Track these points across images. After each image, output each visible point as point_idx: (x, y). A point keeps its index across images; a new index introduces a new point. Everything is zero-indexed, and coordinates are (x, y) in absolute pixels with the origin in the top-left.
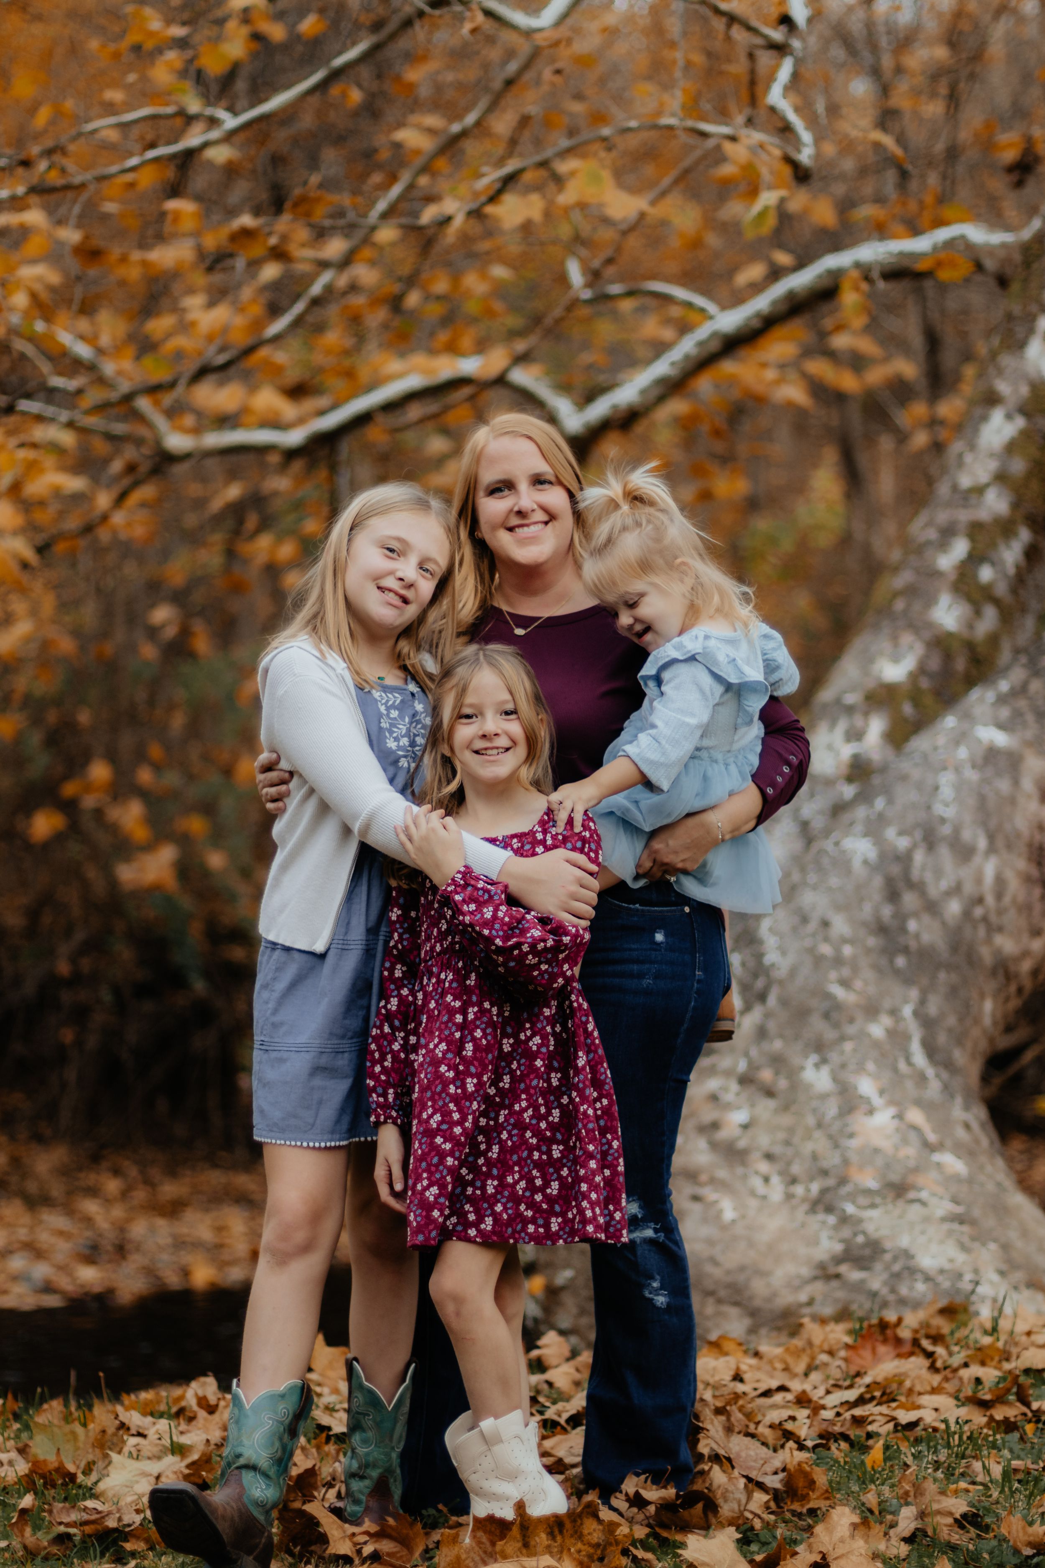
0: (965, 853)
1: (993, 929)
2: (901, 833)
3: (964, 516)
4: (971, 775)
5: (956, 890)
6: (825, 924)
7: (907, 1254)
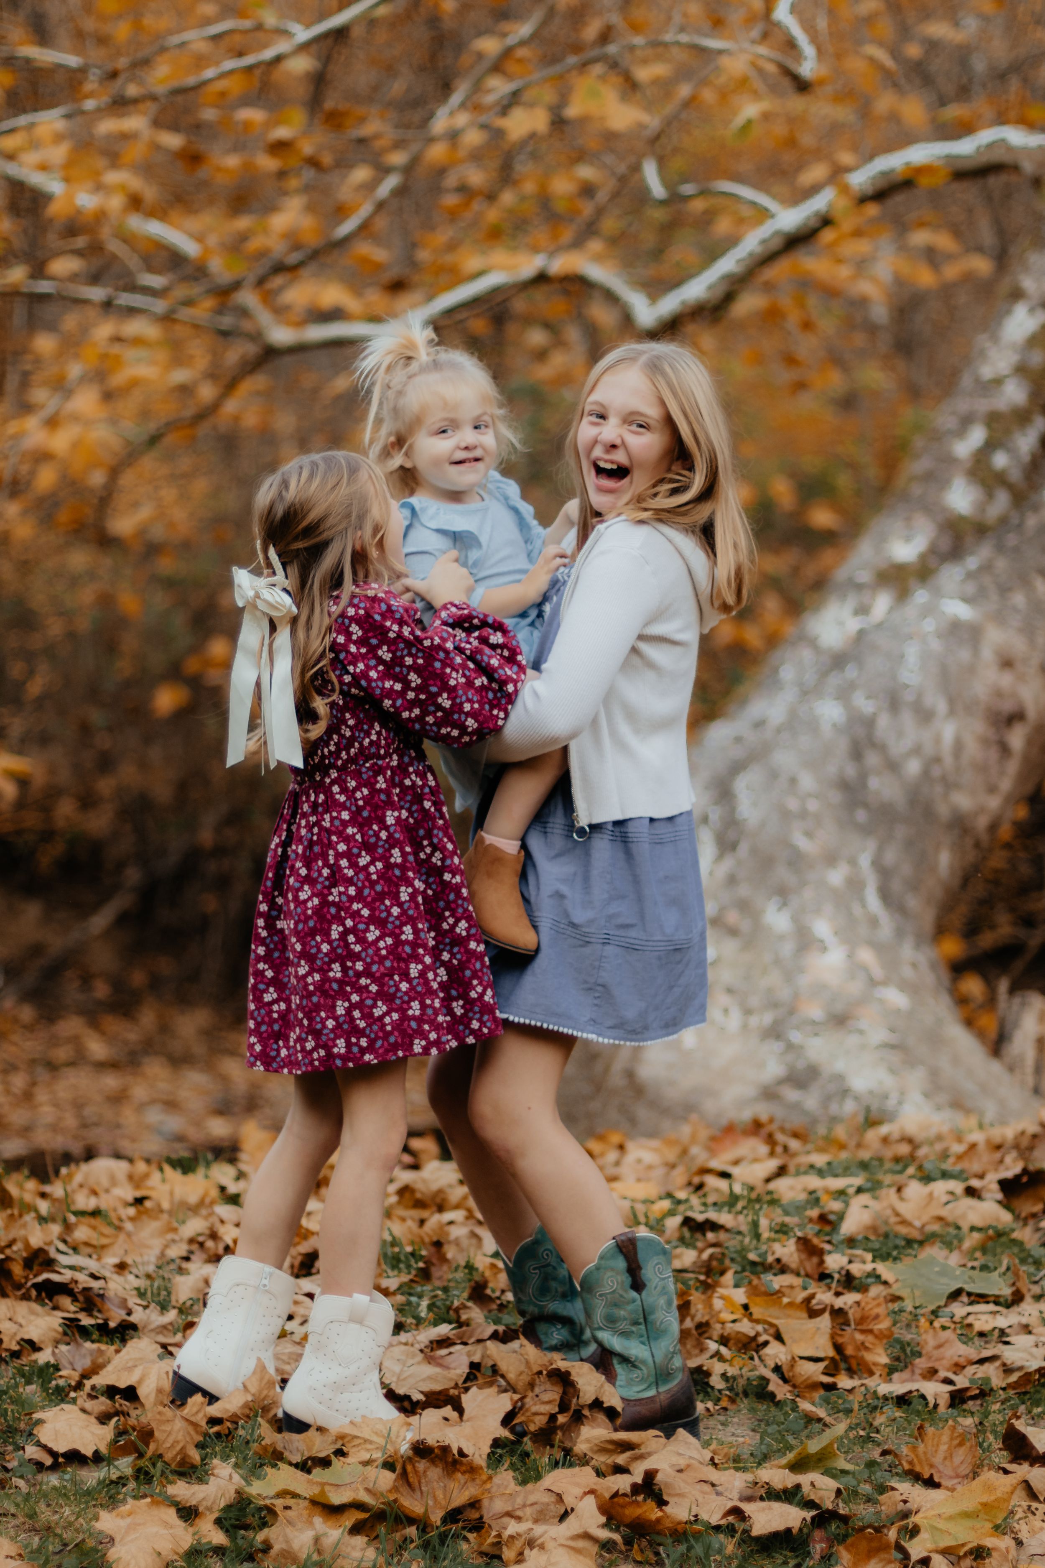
0: (925, 716)
1: (949, 785)
2: (868, 697)
3: (983, 406)
4: (936, 645)
5: (917, 750)
6: (793, 781)
7: (840, 1078)
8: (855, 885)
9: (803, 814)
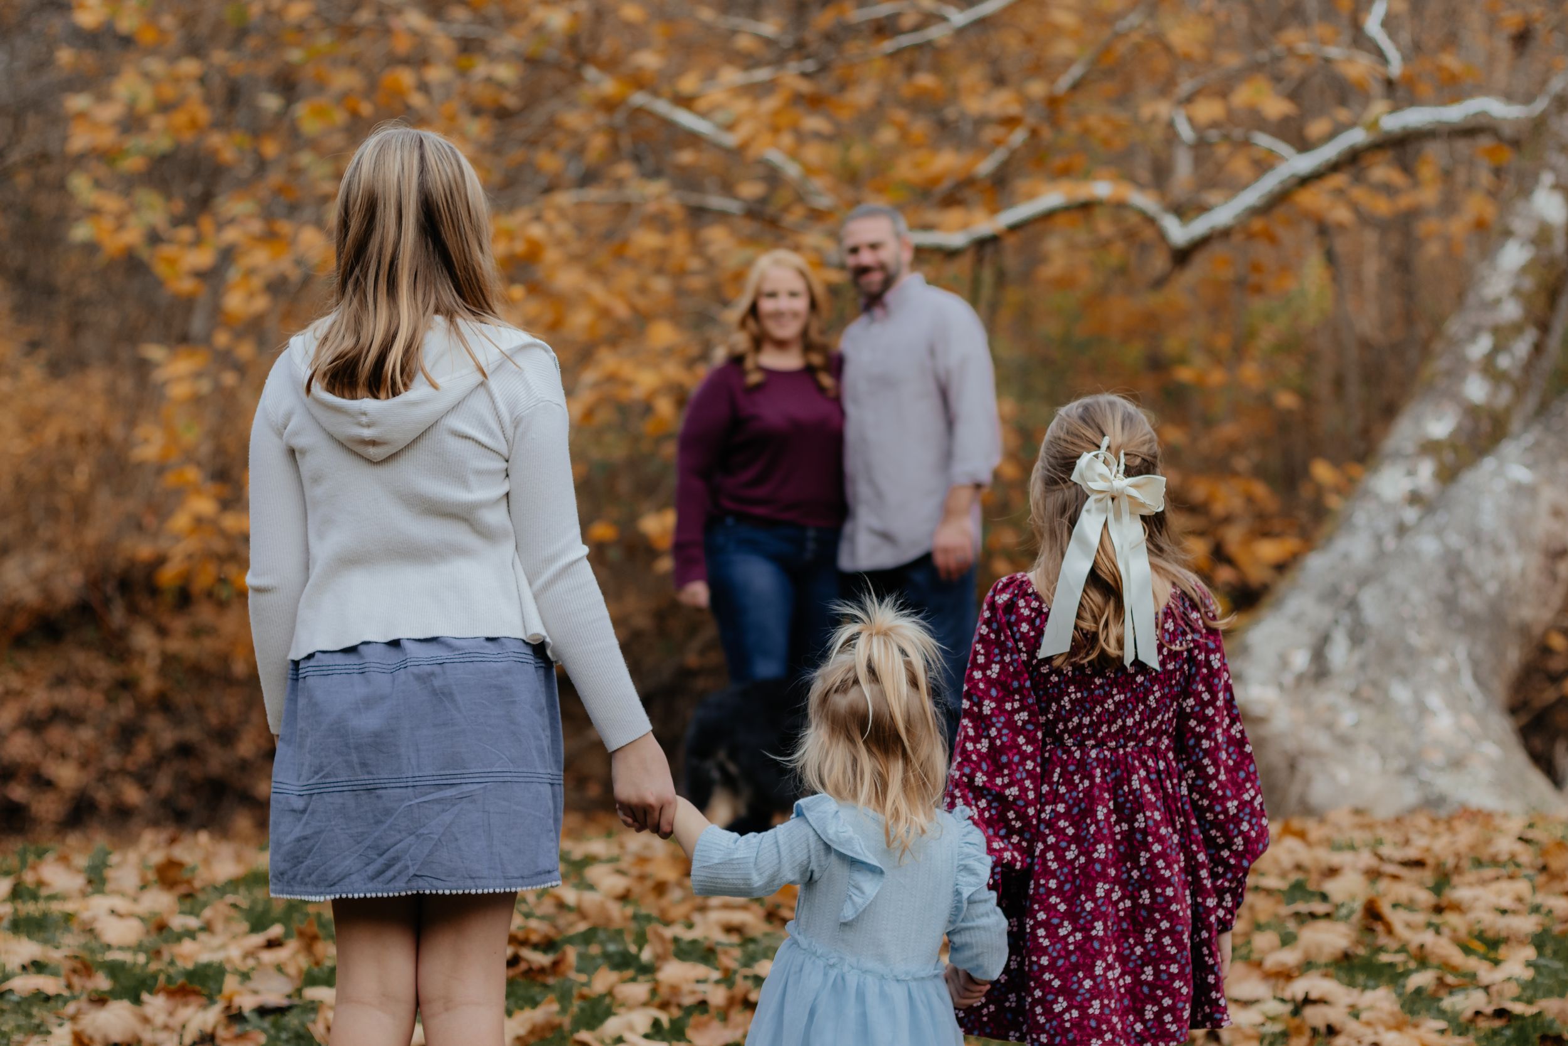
1: (1517, 601)
2: (1457, 536)
4: (1505, 500)
5: (1494, 575)
6: (1405, 595)
8: (1455, 671)
9: (1414, 619)
